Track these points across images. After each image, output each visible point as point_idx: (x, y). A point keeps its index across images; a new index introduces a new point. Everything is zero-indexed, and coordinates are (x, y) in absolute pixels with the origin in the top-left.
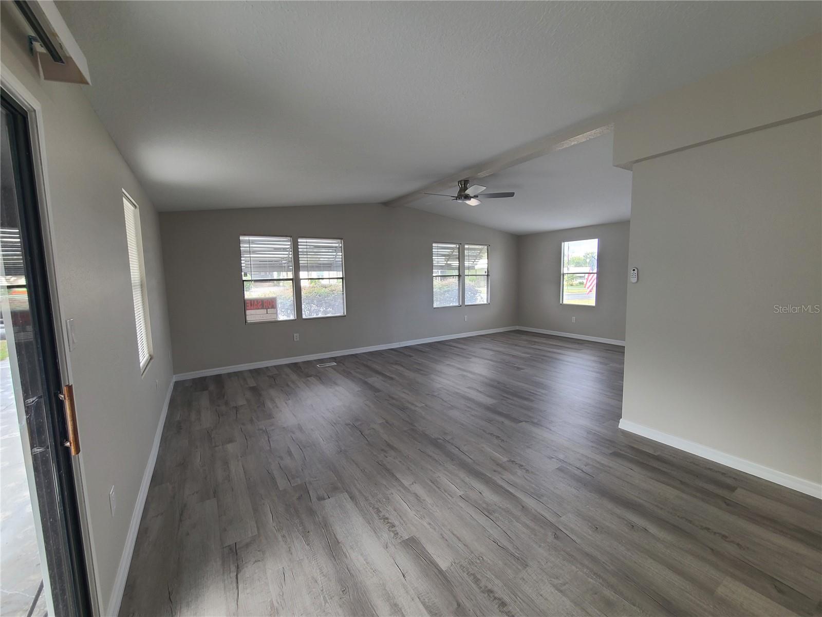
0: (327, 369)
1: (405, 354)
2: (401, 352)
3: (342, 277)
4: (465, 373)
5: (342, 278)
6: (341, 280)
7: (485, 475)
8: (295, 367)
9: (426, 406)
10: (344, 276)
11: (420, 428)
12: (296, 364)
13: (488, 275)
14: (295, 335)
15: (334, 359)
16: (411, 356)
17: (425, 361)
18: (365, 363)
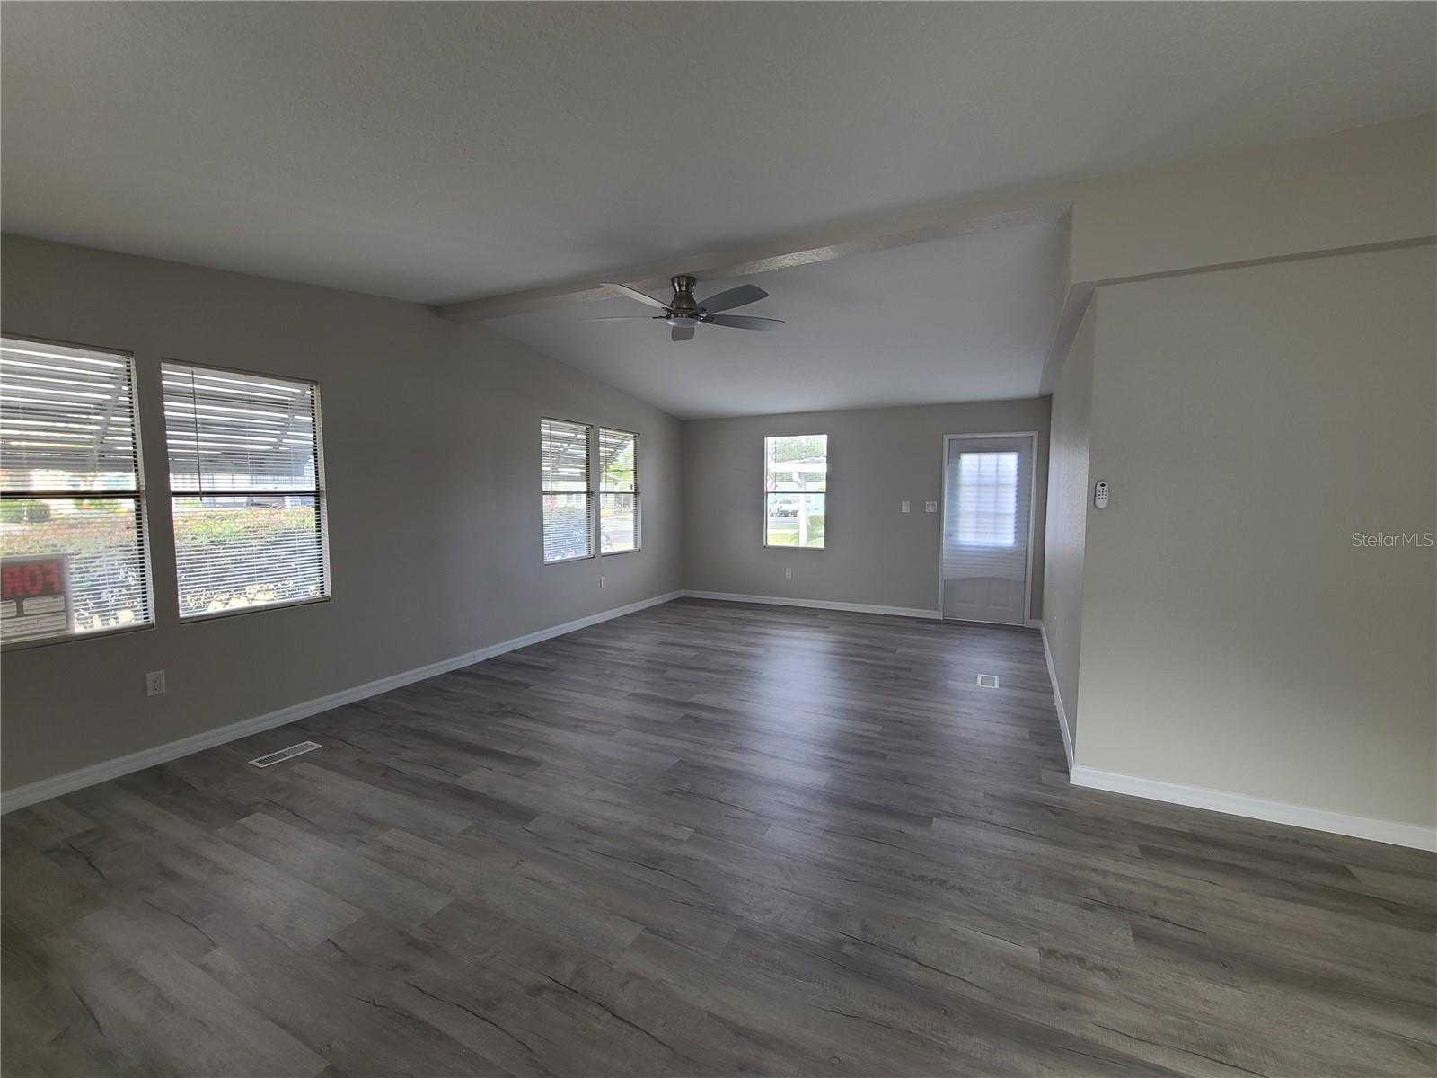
0: (296, 769)
1: (504, 682)
2: (487, 677)
3: (314, 489)
4: (692, 712)
5: (317, 494)
6: (312, 499)
7: (1064, 1035)
8: (156, 782)
9: (697, 831)
10: (323, 488)
11: (757, 919)
12: (158, 774)
13: (636, 494)
14: (150, 676)
15: (301, 729)
16: (527, 686)
17: (578, 695)
18: (413, 725)
